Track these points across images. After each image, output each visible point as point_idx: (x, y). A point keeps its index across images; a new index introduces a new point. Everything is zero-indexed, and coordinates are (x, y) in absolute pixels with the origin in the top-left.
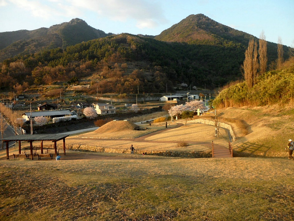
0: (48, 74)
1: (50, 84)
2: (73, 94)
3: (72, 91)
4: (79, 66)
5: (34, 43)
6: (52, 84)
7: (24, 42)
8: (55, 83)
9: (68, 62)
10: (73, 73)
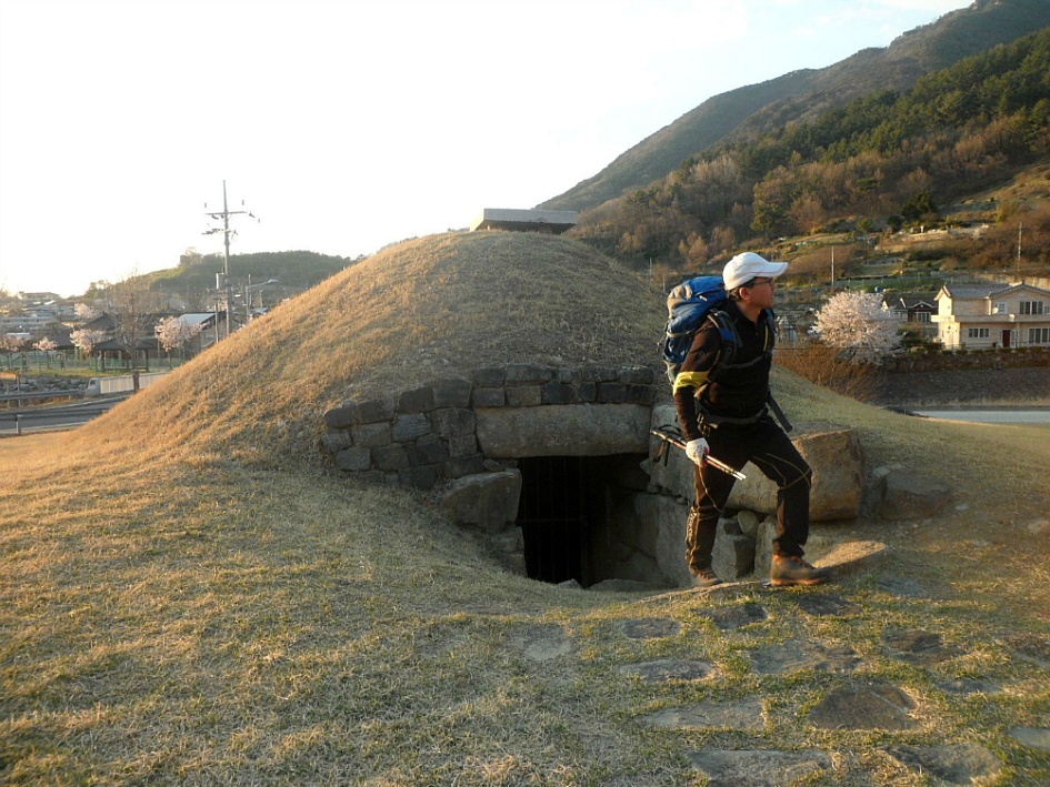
0: (810, 192)
1: (813, 230)
2: (897, 270)
3: (899, 254)
4: (952, 146)
5: (821, 105)
6: (819, 231)
7: (784, 107)
8: (835, 225)
9: (907, 136)
10: (916, 180)
